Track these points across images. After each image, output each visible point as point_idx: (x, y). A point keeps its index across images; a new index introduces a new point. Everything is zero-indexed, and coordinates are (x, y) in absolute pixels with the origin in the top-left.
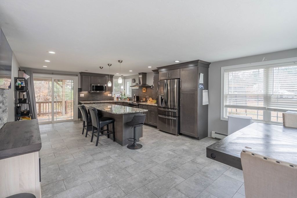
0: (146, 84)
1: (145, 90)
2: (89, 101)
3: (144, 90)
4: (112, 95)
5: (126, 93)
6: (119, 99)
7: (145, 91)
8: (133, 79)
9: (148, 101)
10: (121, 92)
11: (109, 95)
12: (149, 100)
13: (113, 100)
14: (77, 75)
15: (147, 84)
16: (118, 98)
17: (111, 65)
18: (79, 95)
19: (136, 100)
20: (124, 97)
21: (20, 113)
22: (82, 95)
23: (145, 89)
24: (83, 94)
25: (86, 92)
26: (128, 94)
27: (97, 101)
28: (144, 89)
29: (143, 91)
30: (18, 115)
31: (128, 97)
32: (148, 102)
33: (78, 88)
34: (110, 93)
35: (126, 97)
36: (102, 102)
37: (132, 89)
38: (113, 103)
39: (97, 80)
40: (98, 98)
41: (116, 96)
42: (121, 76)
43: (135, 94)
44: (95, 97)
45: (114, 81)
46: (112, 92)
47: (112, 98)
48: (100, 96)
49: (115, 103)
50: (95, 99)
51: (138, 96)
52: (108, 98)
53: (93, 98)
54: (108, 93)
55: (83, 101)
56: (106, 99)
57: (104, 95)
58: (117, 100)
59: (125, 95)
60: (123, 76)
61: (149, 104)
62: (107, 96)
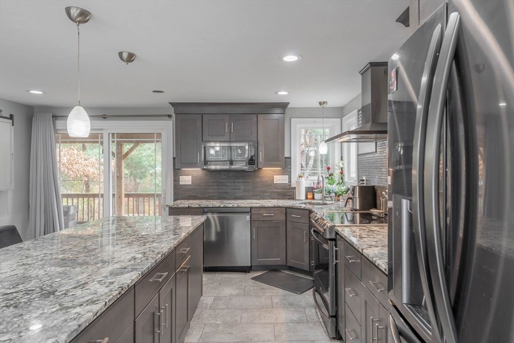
4: (290, 178)
5: (345, 172)
6: (318, 196)
10: (329, 169)
11: (280, 179)
14: (171, 116)
16: (310, 190)
18: (176, 180)
19: (358, 208)
20: (337, 188)
22: (186, 180)
24: (191, 177)
25: (197, 171)
33: (174, 158)
34: (283, 173)
35: (344, 188)
36: (231, 205)
37: (358, 155)
38: (277, 211)
39: (225, 125)
40: (239, 189)
41: (305, 183)
42: (319, 106)
43: (364, 178)
44: (227, 186)
45: (298, 126)
46: (291, 168)
47: (289, 189)
48: (243, 182)
49: (284, 211)
50: (227, 193)
51: (373, 187)
52: (276, 190)
53: (222, 189)
54: (274, 171)
55: (189, 198)
56: (268, 194)
57: (258, 180)
58: (307, 198)
59: (342, 179)
60: (324, 103)
61: (364, 251)
62: (271, 184)
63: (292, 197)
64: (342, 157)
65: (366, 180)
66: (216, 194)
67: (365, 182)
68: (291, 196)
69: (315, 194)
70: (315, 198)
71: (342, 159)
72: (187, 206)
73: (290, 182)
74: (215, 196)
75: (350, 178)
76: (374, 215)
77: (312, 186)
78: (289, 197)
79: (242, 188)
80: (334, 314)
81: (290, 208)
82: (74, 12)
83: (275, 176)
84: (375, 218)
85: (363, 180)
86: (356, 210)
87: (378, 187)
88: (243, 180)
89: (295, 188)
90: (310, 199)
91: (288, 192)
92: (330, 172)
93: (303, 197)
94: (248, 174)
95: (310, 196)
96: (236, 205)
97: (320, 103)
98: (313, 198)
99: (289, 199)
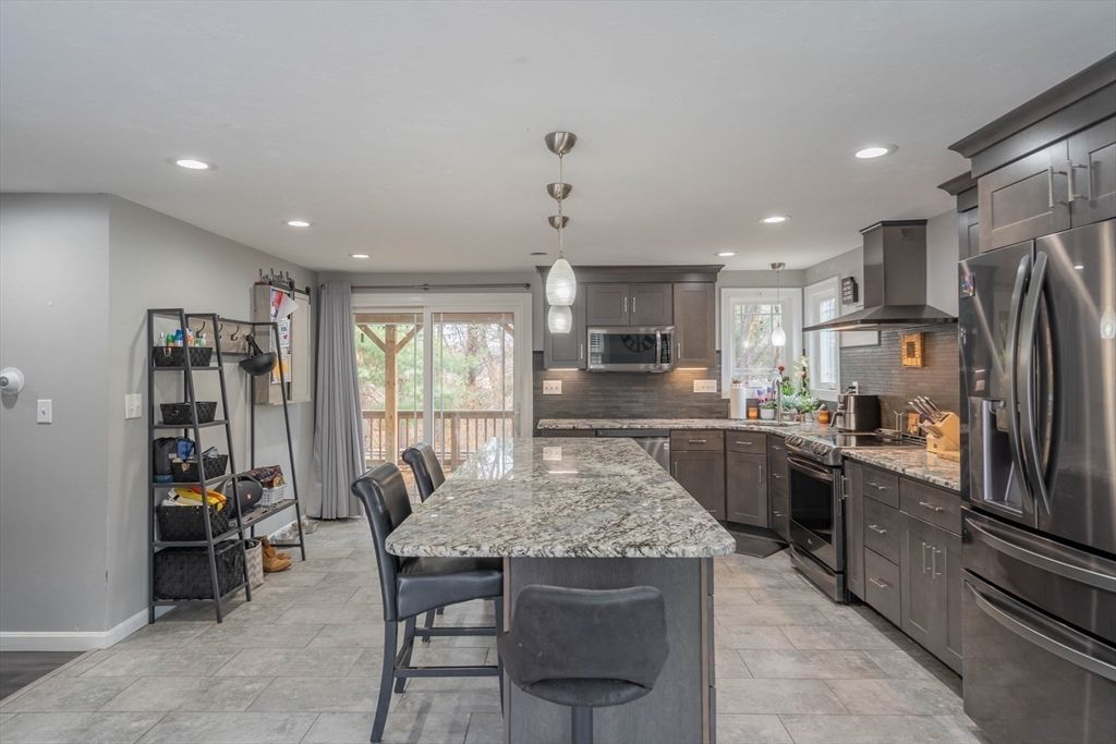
0: (922, 307)
1: (918, 353)
2: (588, 417)
3: (911, 353)
4: (719, 384)
5: (811, 375)
6: (767, 413)
7: (916, 361)
8: (844, 281)
9: (930, 436)
10: (782, 369)
11: (702, 386)
12: (938, 434)
13: (726, 416)
14: (528, 285)
15: (929, 302)
16: (754, 404)
17: (567, 189)
18: (537, 388)
19: (853, 427)
20: (799, 401)
21: (168, 468)
22: (553, 387)
23: (918, 346)
24: (560, 382)
25: (571, 372)
26: (825, 379)
27: (633, 417)
28: (911, 345)
29: (908, 361)
30: (159, 478)
31: (820, 403)
32: (930, 447)
33: (534, 352)
34: (708, 376)
35: (812, 401)
36: (639, 426)
37: (841, 348)
38: (711, 436)
39: (622, 301)
40: (637, 402)
41: (745, 393)
42: (770, 268)
43: (855, 384)
44: (618, 397)
45: (732, 300)
46: (720, 368)
47: (718, 402)
48: (645, 391)
49: (722, 436)
50: (618, 407)
51: (876, 396)
52: (697, 404)
53: (610, 401)
54: (693, 373)
55: (558, 416)
56: (684, 410)
57: (668, 387)
58: (748, 417)
59: (805, 385)
60: (780, 265)
61: (907, 470)
62: (689, 393)
63: (725, 414)
64: (804, 350)
65: (859, 388)
66: (600, 410)
67: (856, 390)
68: (721, 412)
69: (762, 411)
70: (762, 415)
71: (804, 354)
72: (571, 426)
73: (720, 390)
74: (598, 413)
75: (819, 383)
76: (888, 437)
77: (757, 396)
78: (719, 415)
79: (642, 400)
80: (841, 569)
81: (728, 430)
82: (558, 189)
83: (695, 382)
84: (889, 440)
85: (854, 388)
86: (851, 431)
87: (885, 397)
88: (642, 388)
89: (728, 401)
90: (754, 418)
91: (718, 407)
92: (785, 374)
93: (743, 416)
94: (652, 377)
95: (753, 414)
96: (646, 426)
97: (773, 266)
98: (759, 417)
99: (718, 418)
